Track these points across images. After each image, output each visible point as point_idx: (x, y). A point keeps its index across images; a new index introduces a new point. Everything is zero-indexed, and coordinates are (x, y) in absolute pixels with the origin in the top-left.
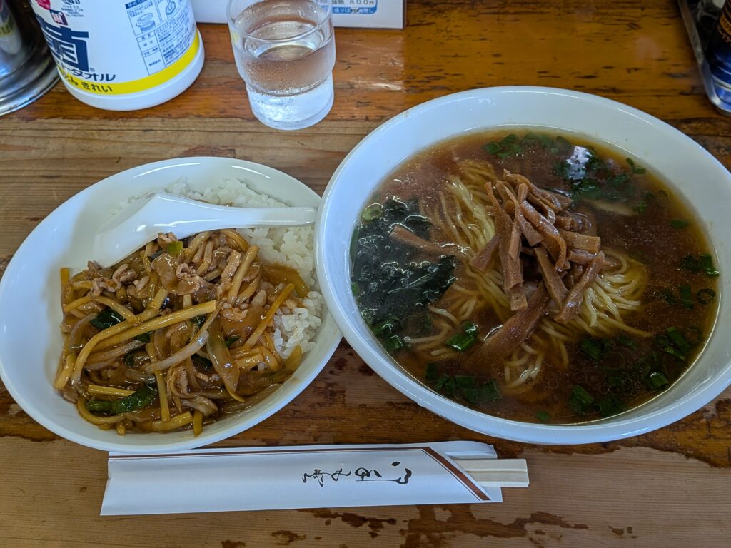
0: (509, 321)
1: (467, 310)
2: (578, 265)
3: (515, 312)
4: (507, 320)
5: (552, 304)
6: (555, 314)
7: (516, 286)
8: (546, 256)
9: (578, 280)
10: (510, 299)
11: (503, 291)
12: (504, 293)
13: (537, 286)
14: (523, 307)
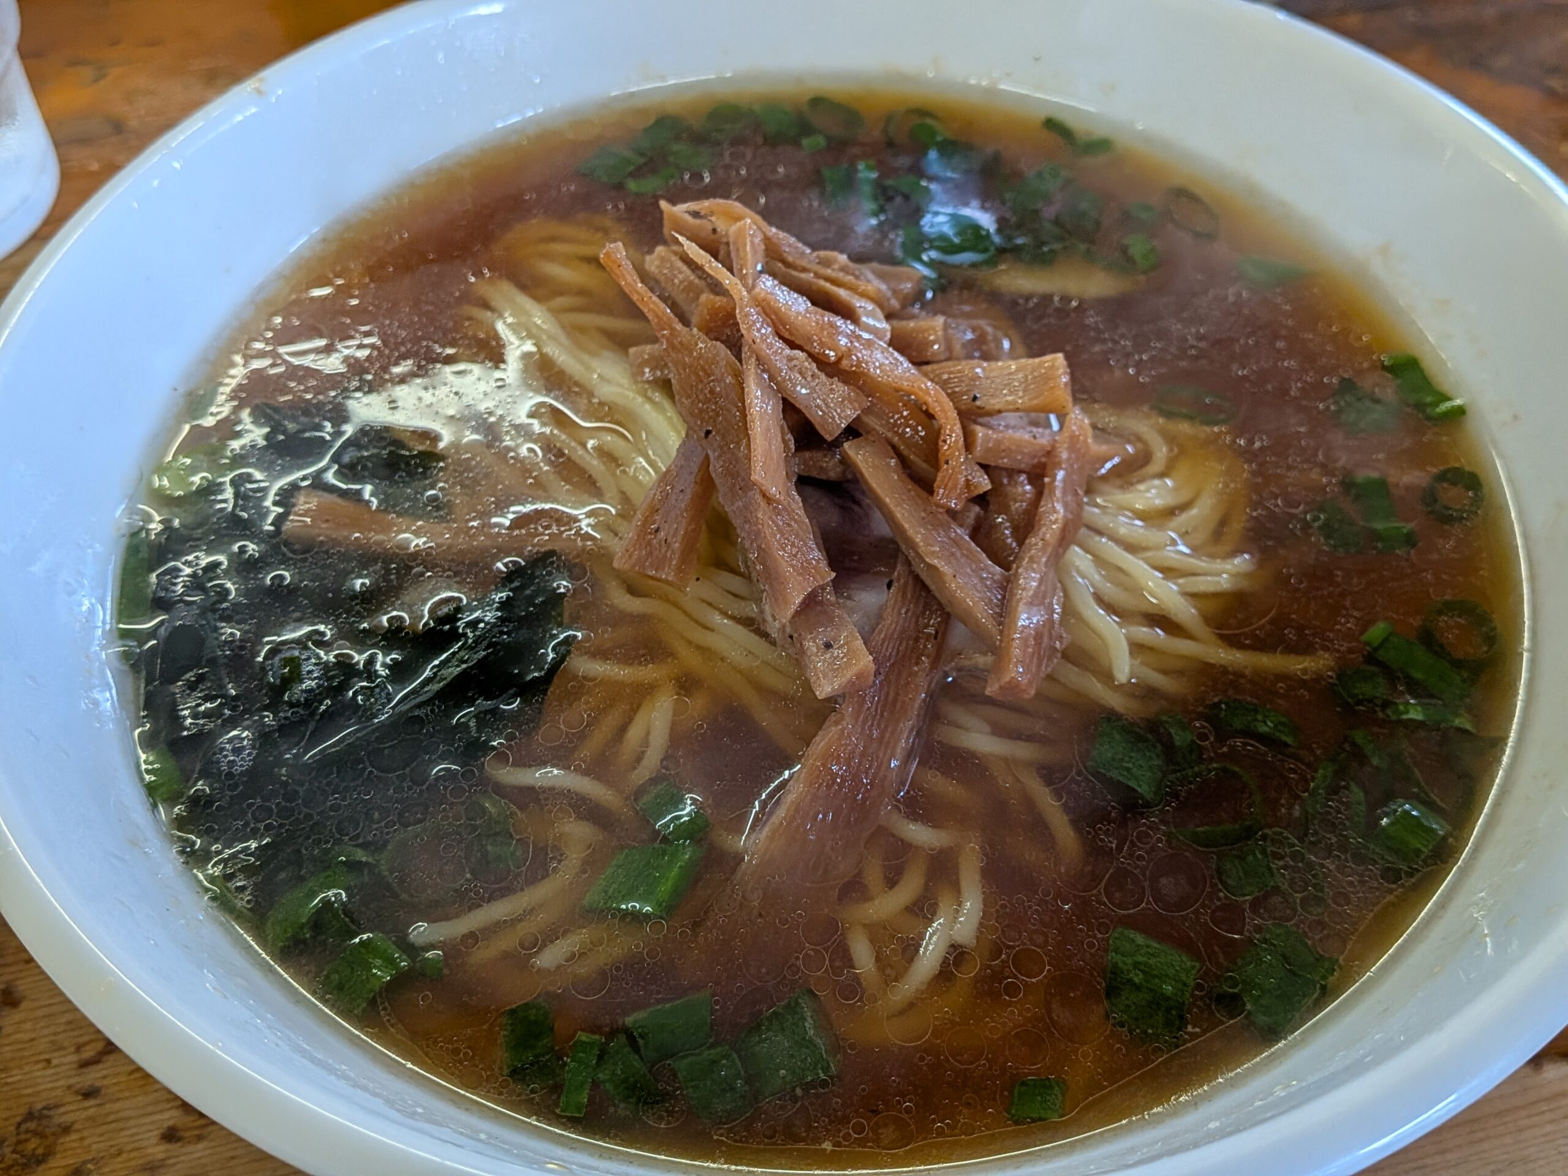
0: (821, 742)
1: (645, 743)
2: (1013, 473)
3: (831, 704)
4: (807, 741)
5: (958, 635)
6: (979, 675)
7: (811, 602)
8: (893, 462)
9: (1026, 526)
10: (799, 660)
11: (765, 635)
12: (773, 643)
13: (889, 585)
14: (860, 676)
